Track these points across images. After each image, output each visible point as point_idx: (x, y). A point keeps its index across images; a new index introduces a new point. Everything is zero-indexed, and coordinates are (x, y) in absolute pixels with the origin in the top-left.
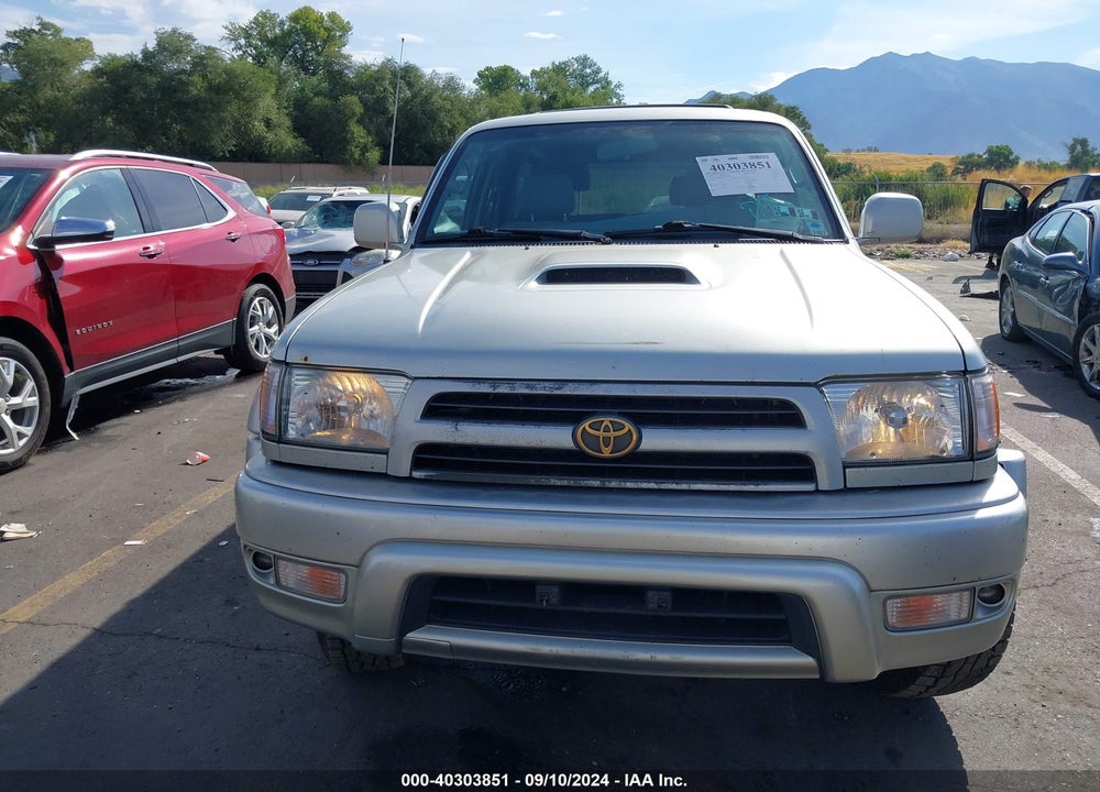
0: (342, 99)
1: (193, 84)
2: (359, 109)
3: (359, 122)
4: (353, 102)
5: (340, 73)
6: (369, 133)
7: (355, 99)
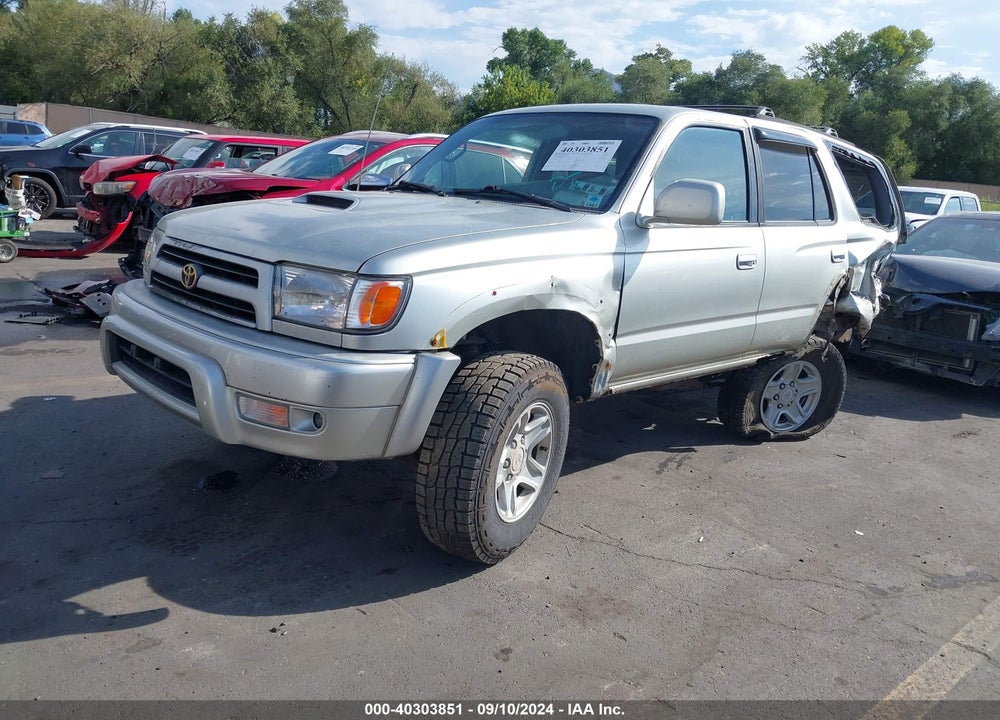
0: (891, 114)
1: (750, 98)
2: (906, 123)
3: (901, 137)
4: (902, 118)
5: (898, 89)
6: (911, 147)
7: (905, 113)
